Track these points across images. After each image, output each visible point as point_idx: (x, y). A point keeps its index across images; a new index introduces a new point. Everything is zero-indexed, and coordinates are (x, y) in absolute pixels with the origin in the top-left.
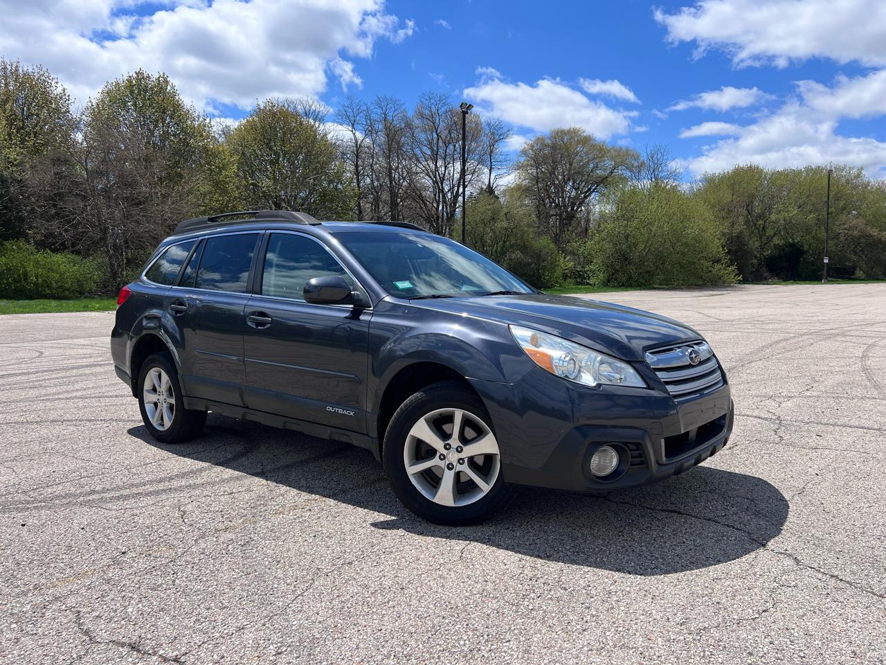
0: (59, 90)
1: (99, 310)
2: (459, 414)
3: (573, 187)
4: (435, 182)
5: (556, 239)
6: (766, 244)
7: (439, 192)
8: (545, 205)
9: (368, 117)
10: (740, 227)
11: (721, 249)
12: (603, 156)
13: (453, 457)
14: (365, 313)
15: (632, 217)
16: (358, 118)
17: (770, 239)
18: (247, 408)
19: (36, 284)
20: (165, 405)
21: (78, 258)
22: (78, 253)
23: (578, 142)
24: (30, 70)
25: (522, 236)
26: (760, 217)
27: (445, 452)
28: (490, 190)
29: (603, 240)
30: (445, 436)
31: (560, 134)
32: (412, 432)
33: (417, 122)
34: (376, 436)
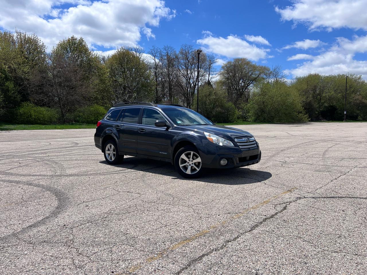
0: (41, 44)
1: (60, 129)
2: (192, 153)
3: (242, 82)
4: (187, 80)
5: (235, 103)
6: (321, 106)
7: (188, 84)
8: (231, 89)
9: (161, 54)
10: (310, 99)
11: (301, 108)
12: (255, 70)
13: (191, 163)
14: (170, 129)
15: (266, 94)
16: (157, 54)
17: (323, 103)
18: (138, 154)
19: (35, 119)
20: (112, 154)
21: (50, 109)
22: (49, 107)
23: (245, 64)
24: (30, 36)
25: (221, 102)
26: (319, 95)
27: (189, 162)
28: (209, 83)
29: (254, 103)
30: (189, 158)
31: (238, 60)
32: (181, 157)
33: (180, 56)
34: (172, 159)
